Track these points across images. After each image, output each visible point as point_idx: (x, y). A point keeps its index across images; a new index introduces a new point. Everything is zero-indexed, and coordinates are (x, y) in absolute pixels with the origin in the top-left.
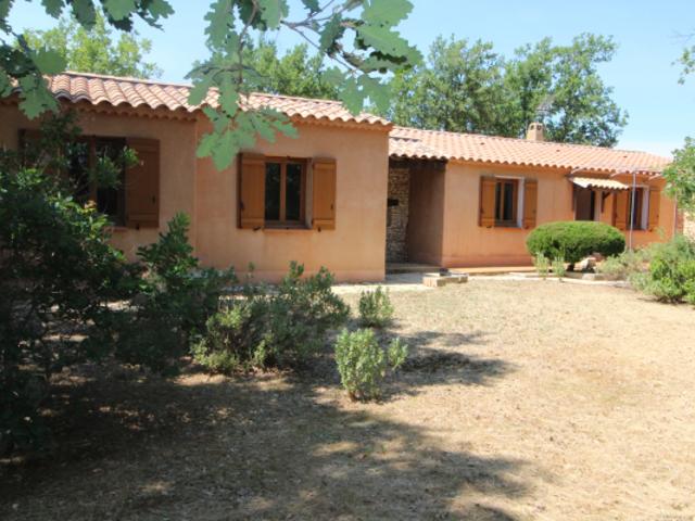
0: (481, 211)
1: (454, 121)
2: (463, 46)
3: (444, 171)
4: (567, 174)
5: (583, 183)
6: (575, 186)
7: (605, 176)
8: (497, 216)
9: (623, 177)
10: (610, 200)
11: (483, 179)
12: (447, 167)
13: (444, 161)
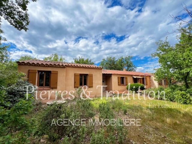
0: (118, 83)
1: (111, 68)
2: (111, 57)
3: (111, 76)
4: (132, 76)
5: (135, 77)
6: (133, 78)
7: (138, 76)
8: (121, 83)
9: (141, 76)
10: (139, 80)
11: (118, 77)
12: (112, 75)
13: (111, 74)
